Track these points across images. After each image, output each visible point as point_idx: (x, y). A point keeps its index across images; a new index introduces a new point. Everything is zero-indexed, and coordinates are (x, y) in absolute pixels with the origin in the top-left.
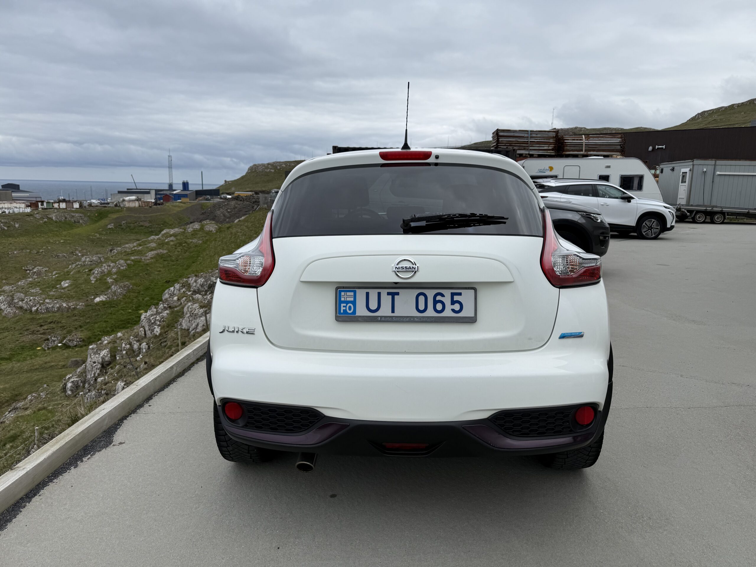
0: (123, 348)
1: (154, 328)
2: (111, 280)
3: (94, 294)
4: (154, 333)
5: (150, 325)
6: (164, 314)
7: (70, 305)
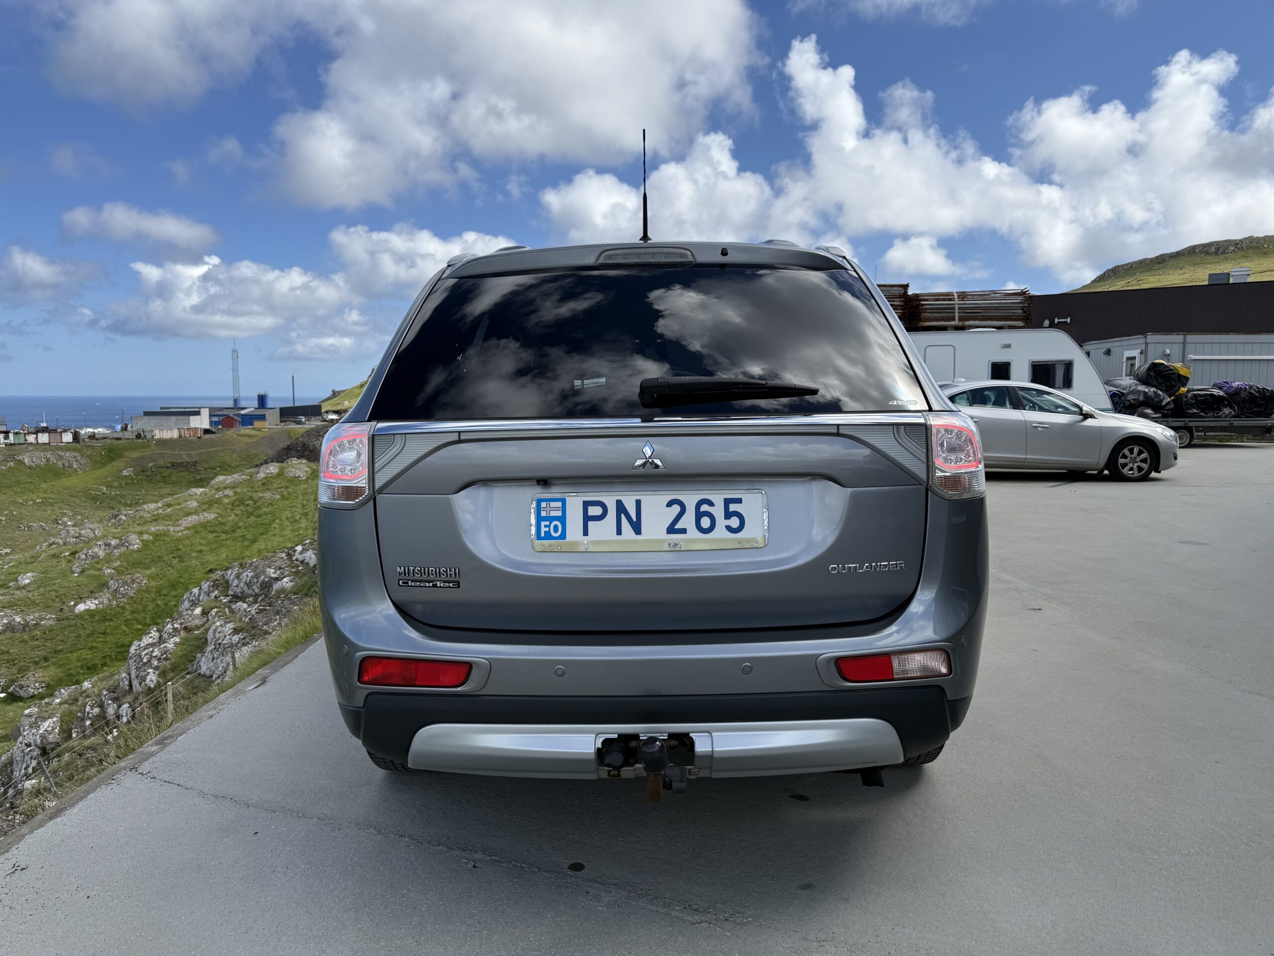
0: (86, 714)
1: (146, 673)
2: (109, 571)
3: (76, 597)
4: (145, 684)
5: (140, 668)
6: (168, 645)
7: (28, 620)
